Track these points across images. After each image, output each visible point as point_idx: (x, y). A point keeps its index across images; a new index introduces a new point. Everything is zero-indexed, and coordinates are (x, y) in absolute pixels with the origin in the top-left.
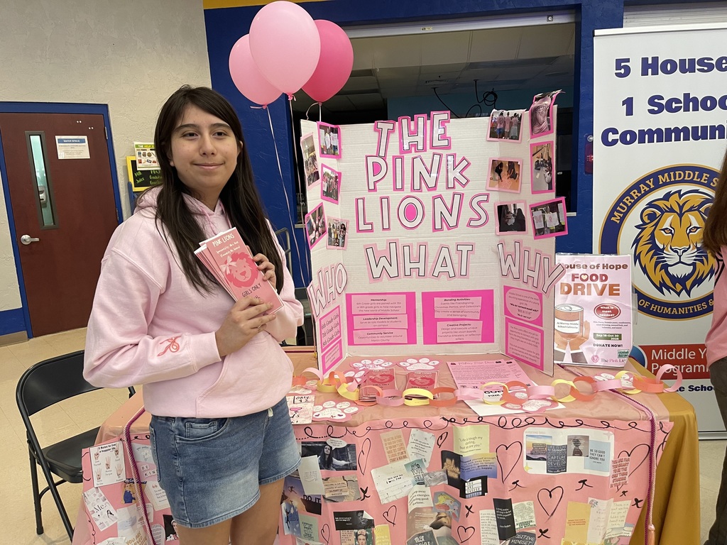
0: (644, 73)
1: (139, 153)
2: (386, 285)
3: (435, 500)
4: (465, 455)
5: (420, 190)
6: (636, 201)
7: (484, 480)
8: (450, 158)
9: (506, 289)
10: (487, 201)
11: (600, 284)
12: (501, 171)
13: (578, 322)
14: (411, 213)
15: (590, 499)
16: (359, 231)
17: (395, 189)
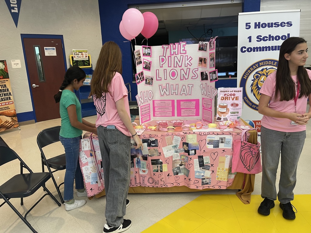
0: (255, 28)
1: (75, 54)
2: (165, 98)
3: (181, 157)
4: (189, 143)
5: (176, 67)
6: (252, 72)
7: (195, 150)
8: (186, 57)
9: (203, 99)
10: (198, 71)
11: (233, 97)
12: (202, 61)
13: (226, 108)
14: (173, 74)
15: (226, 155)
16: (157, 80)
17: (169, 67)
